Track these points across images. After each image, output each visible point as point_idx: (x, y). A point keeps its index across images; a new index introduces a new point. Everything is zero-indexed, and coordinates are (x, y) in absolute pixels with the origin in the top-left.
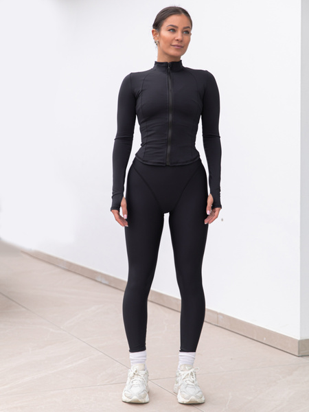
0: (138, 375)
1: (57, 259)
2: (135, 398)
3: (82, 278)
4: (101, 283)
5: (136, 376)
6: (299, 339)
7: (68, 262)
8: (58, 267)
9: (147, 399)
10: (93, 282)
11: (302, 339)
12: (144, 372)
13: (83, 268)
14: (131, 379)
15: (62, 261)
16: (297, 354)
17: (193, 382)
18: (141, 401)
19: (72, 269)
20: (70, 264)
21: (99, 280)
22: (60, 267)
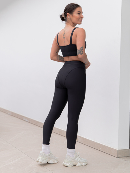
1: (7, 110)
3: (18, 119)
4: (25, 121)
6: (118, 149)
8: (8, 114)
10: (22, 121)
11: (119, 149)
13: (18, 115)
15: (9, 111)
16: (117, 157)
19: (13, 115)
20: (13, 113)
21: (25, 120)
22: (9, 114)
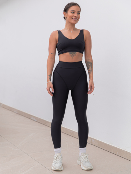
0: (58, 158)
1: (13, 108)
2: (57, 169)
4: (33, 120)
5: (57, 159)
7: (18, 110)
9: (62, 169)
12: (60, 157)
13: (25, 113)
14: (55, 160)
15: (15, 109)
17: (88, 160)
18: (60, 170)
20: (19, 111)
22: (15, 113)
